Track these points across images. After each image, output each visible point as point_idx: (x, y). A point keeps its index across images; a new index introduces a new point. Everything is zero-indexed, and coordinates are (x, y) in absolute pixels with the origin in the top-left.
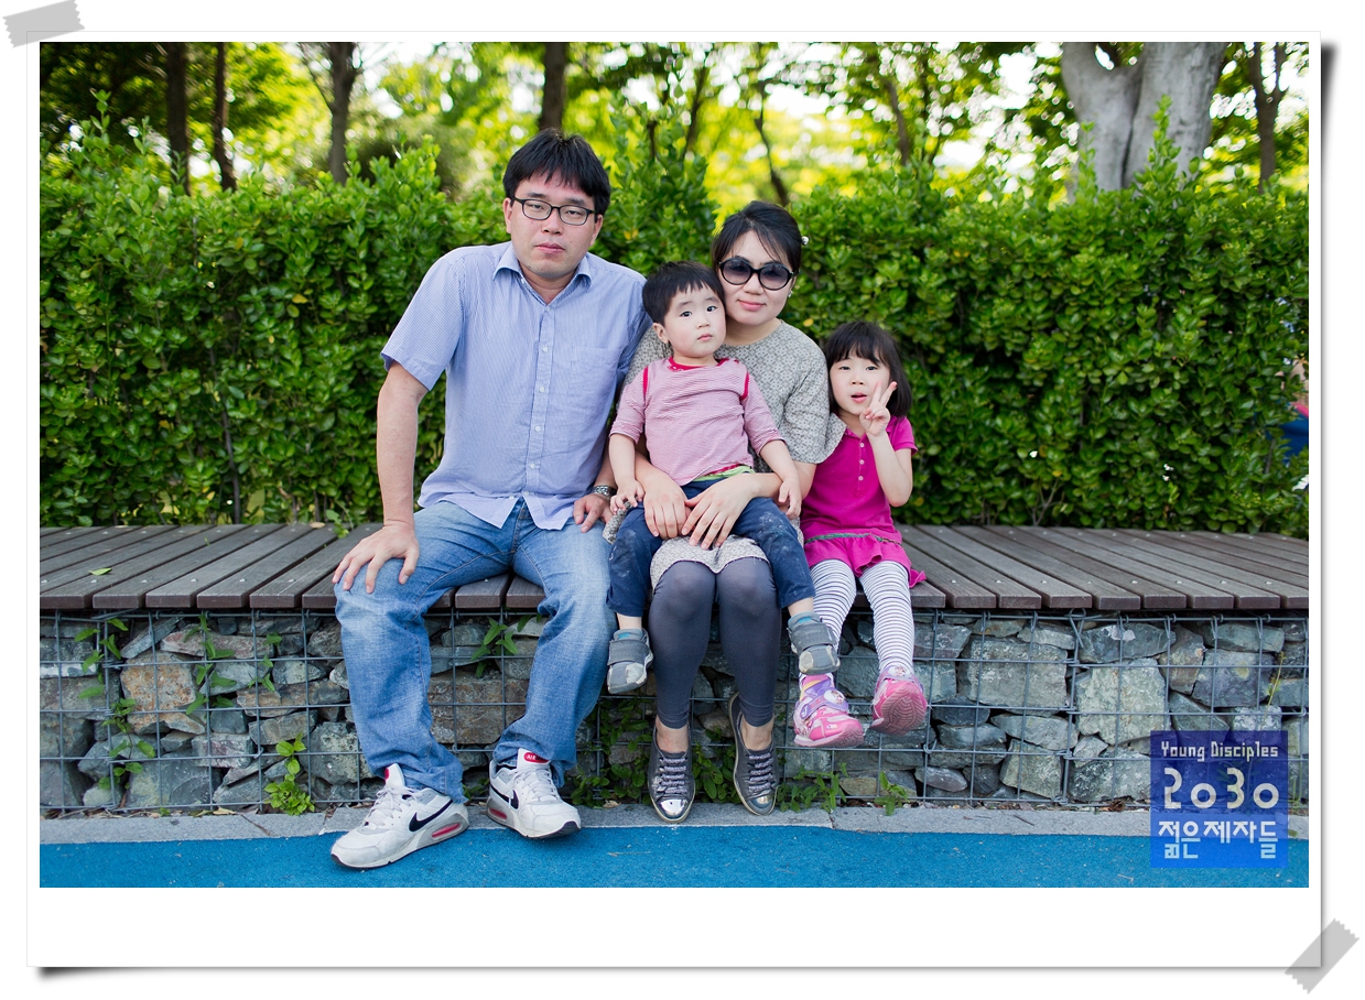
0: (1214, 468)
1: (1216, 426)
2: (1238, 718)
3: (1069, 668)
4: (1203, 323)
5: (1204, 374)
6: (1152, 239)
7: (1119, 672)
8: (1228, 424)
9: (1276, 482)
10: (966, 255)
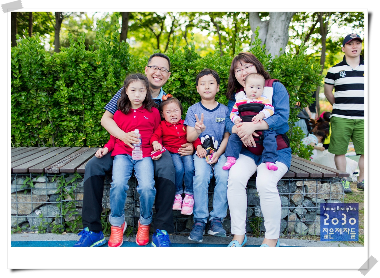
2: (256, 208)
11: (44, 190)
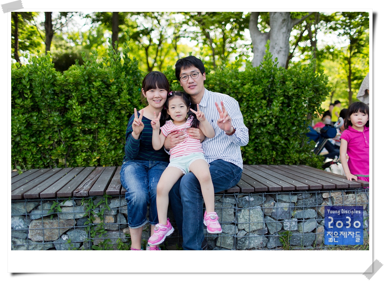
0: (286, 146)
1: (286, 134)
2: (285, 223)
3: (235, 209)
4: (281, 105)
5: (281, 119)
6: (265, 81)
7: (249, 211)
8: (289, 134)
9: (304, 150)
10: (213, 86)
11: (71, 214)
